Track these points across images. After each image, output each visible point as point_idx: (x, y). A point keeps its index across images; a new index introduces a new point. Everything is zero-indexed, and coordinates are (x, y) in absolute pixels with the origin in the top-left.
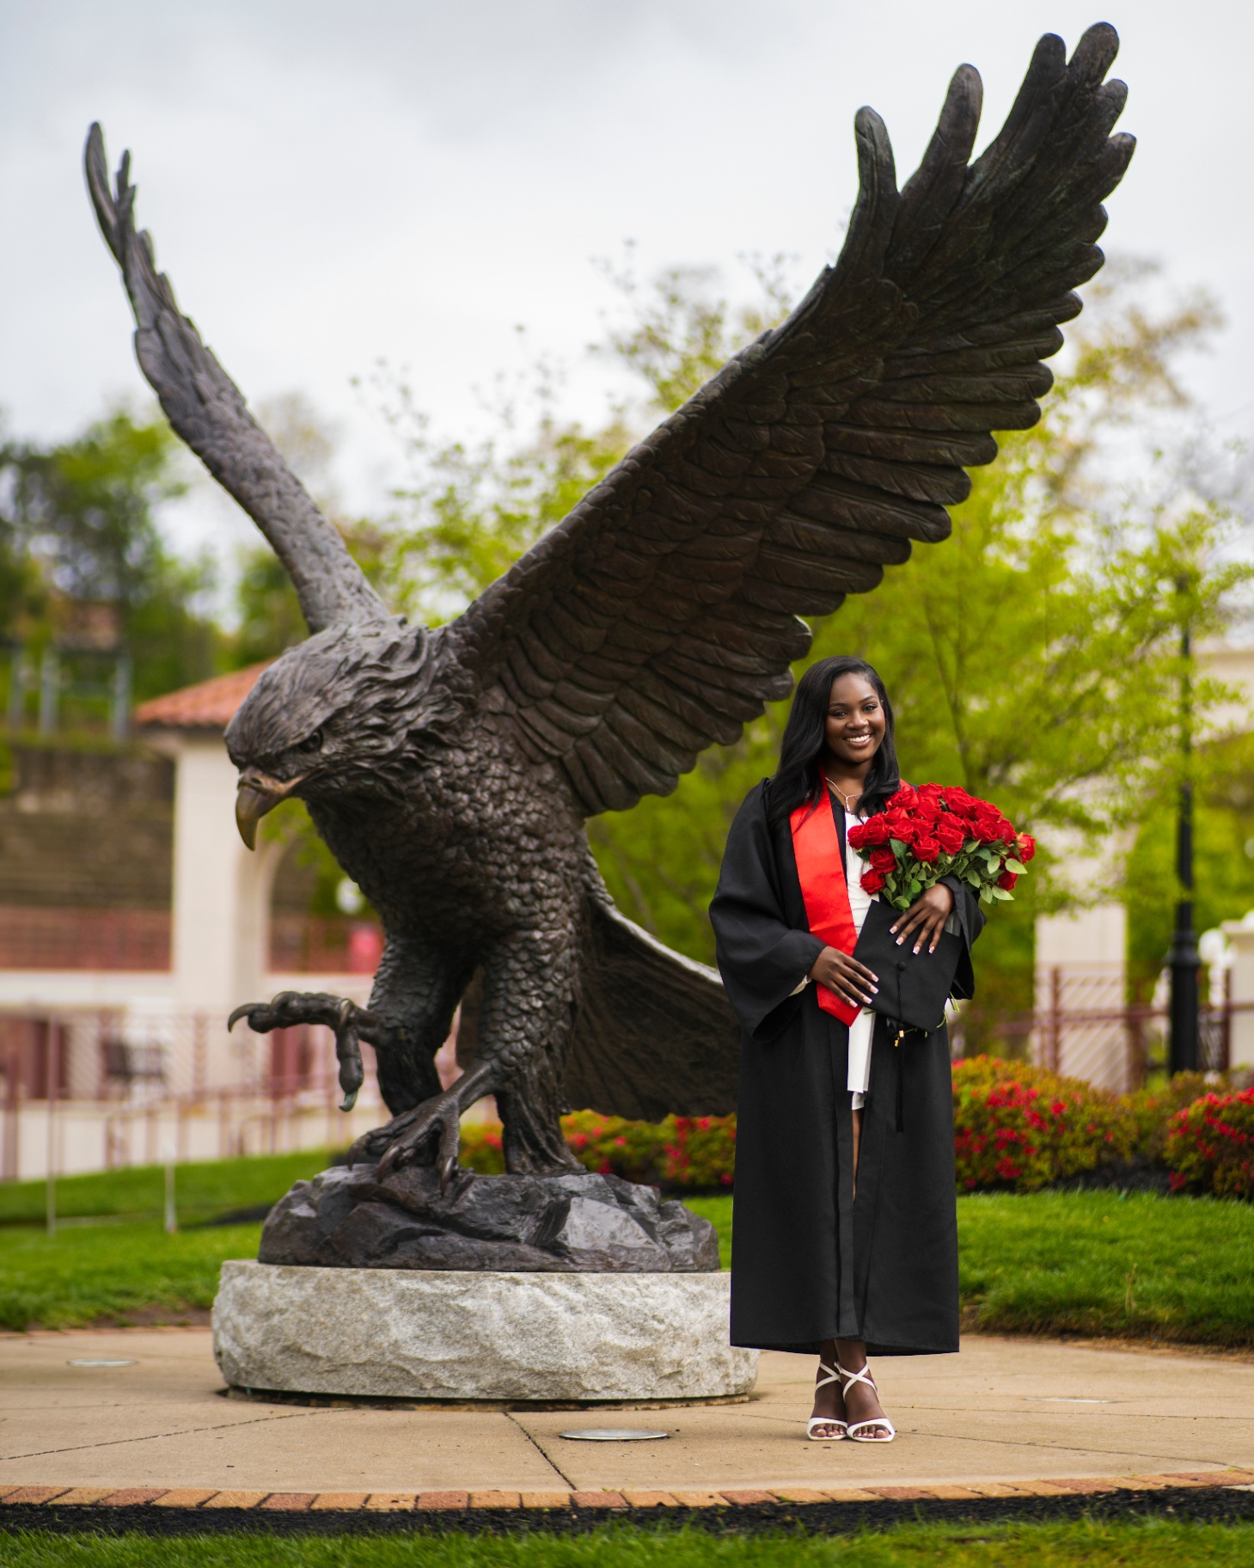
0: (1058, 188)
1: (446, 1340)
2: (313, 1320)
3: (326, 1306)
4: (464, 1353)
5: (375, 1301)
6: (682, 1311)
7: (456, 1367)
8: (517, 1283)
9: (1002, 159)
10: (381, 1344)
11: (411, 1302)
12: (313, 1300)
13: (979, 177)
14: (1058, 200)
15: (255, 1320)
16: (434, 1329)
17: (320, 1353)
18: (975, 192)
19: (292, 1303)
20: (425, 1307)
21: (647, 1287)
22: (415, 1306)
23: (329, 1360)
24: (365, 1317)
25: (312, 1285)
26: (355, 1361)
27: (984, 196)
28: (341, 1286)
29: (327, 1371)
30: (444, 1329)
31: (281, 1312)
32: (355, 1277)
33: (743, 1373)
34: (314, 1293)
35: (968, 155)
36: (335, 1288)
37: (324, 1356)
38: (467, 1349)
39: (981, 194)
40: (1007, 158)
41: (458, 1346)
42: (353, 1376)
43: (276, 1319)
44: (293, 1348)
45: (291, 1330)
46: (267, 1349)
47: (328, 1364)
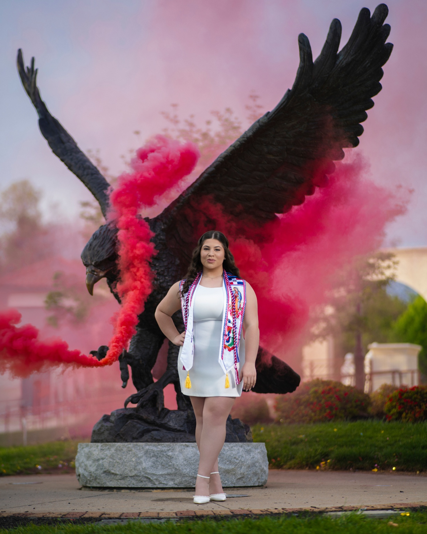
0: (367, 62)
1: (163, 467)
2: (115, 461)
3: (119, 456)
4: (169, 471)
5: (137, 454)
6: (244, 456)
7: (166, 476)
8: (187, 446)
9: (349, 51)
10: (140, 469)
11: (150, 454)
12: (115, 454)
13: (341, 58)
14: (367, 66)
15: (93, 462)
16: (158, 463)
17: (117, 473)
18: (339, 63)
19: (107, 456)
20: (155, 455)
21: (232, 447)
22: (152, 455)
23: (121, 475)
24: (134, 459)
25: (114, 449)
26: (130, 475)
27: (343, 64)
28: (125, 449)
29: (120, 479)
30: (162, 463)
31: (103, 459)
32: (129, 446)
33: (264, 478)
34: (115, 452)
35: (337, 50)
36: (122, 450)
37: (119, 474)
38: (170, 470)
39: (342, 64)
40: (350, 51)
41: (167, 469)
42: (129, 480)
43: (101, 462)
44: (107, 471)
45: (106, 465)
46: (98, 472)
47: (120, 477)
